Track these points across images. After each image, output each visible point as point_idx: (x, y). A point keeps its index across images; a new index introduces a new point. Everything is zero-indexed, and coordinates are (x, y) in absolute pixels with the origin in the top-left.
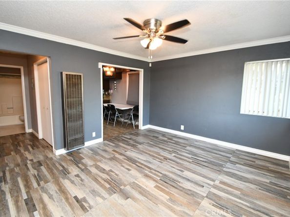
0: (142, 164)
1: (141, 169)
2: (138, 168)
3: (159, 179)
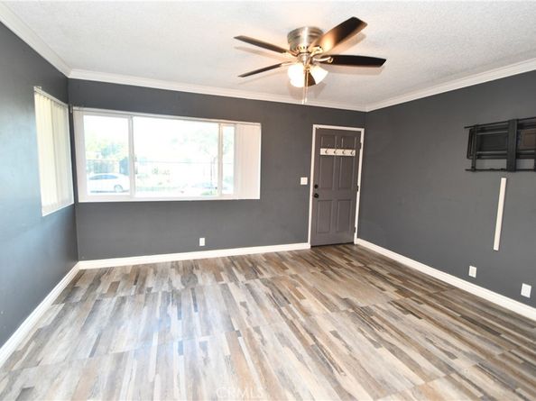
0: (301, 338)
1: (308, 327)
2: (313, 331)
3: (291, 306)
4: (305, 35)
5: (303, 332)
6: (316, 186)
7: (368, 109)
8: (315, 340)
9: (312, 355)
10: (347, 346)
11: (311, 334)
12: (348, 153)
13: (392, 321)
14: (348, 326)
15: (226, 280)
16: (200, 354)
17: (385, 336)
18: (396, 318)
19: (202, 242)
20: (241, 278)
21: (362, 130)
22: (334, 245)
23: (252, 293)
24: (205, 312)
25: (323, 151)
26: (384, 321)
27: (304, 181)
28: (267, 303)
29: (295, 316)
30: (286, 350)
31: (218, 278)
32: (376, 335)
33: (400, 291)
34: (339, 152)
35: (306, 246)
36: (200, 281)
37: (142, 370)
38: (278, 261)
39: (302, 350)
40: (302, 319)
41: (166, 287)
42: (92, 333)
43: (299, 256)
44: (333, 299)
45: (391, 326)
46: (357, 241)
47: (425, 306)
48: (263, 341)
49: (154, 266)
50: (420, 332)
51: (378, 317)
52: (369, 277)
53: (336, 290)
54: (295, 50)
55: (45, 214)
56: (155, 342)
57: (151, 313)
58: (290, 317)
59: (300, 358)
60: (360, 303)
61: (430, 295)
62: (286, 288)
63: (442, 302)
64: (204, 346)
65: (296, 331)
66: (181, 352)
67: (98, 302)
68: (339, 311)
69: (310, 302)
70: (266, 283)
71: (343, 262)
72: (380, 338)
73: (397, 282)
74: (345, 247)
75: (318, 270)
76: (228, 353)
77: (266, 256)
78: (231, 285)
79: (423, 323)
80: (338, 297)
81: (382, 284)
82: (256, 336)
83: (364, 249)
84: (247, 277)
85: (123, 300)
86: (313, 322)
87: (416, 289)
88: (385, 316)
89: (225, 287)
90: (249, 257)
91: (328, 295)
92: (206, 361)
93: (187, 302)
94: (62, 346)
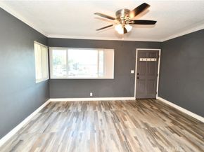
1: (125, 133)
3: (120, 123)
4: (123, 12)
5: (122, 135)
6: (138, 74)
7: (162, 41)
8: (126, 139)
9: (122, 146)
10: (140, 144)
11: (125, 136)
12: (153, 60)
13: (165, 136)
14: (143, 135)
15: (97, 110)
16: (79, 137)
17: (160, 142)
18: (168, 135)
19: (91, 94)
20: (103, 109)
21: (160, 50)
22: (147, 99)
23: (106, 116)
24: (86, 121)
25: (141, 60)
26: (161, 135)
27: (132, 72)
28: (110, 121)
29: (120, 128)
30: (113, 141)
31: (95, 109)
32: (156, 141)
33: (173, 122)
34: (149, 60)
35: (134, 99)
36: (88, 109)
37: (58, 140)
38: (120, 104)
39: (119, 143)
40: (123, 129)
41: (75, 111)
42: (46, 124)
43: (129, 103)
44: (139, 122)
45: (164, 138)
46: (157, 98)
47: (184, 131)
48: (104, 136)
49: (73, 102)
50: (178, 143)
51: (159, 133)
52: (159, 114)
53: (142, 118)
54: (119, 19)
55: (37, 82)
56: (65, 131)
57: (67, 119)
58: (118, 128)
59: (117, 146)
60: (152, 126)
61: (188, 126)
62: (120, 115)
63: (194, 130)
64: (81, 135)
65: (119, 134)
66: (72, 135)
67: (52, 113)
68: (141, 128)
69: (129, 123)
70: (112, 112)
71: (148, 107)
72: (157, 143)
73: (173, 118)
74: (152, 100)
75: (136, 109)
76: (89, 138)
77: (116, 101)
78: (99, 112)
79: (181, 139)
80: (142, 122)
81: (165, 118)
82: (102, 134)
83: (160, 102)
84: (106, 109)
85: (60, 113)
86: (128, 132)
87: (182, 122)
88: (162, 133)
89: (96, 112)
90: (109, 102)
91: (137, 120)
92: (80, 140)
93: (81, 117)
94: (36, 127)
